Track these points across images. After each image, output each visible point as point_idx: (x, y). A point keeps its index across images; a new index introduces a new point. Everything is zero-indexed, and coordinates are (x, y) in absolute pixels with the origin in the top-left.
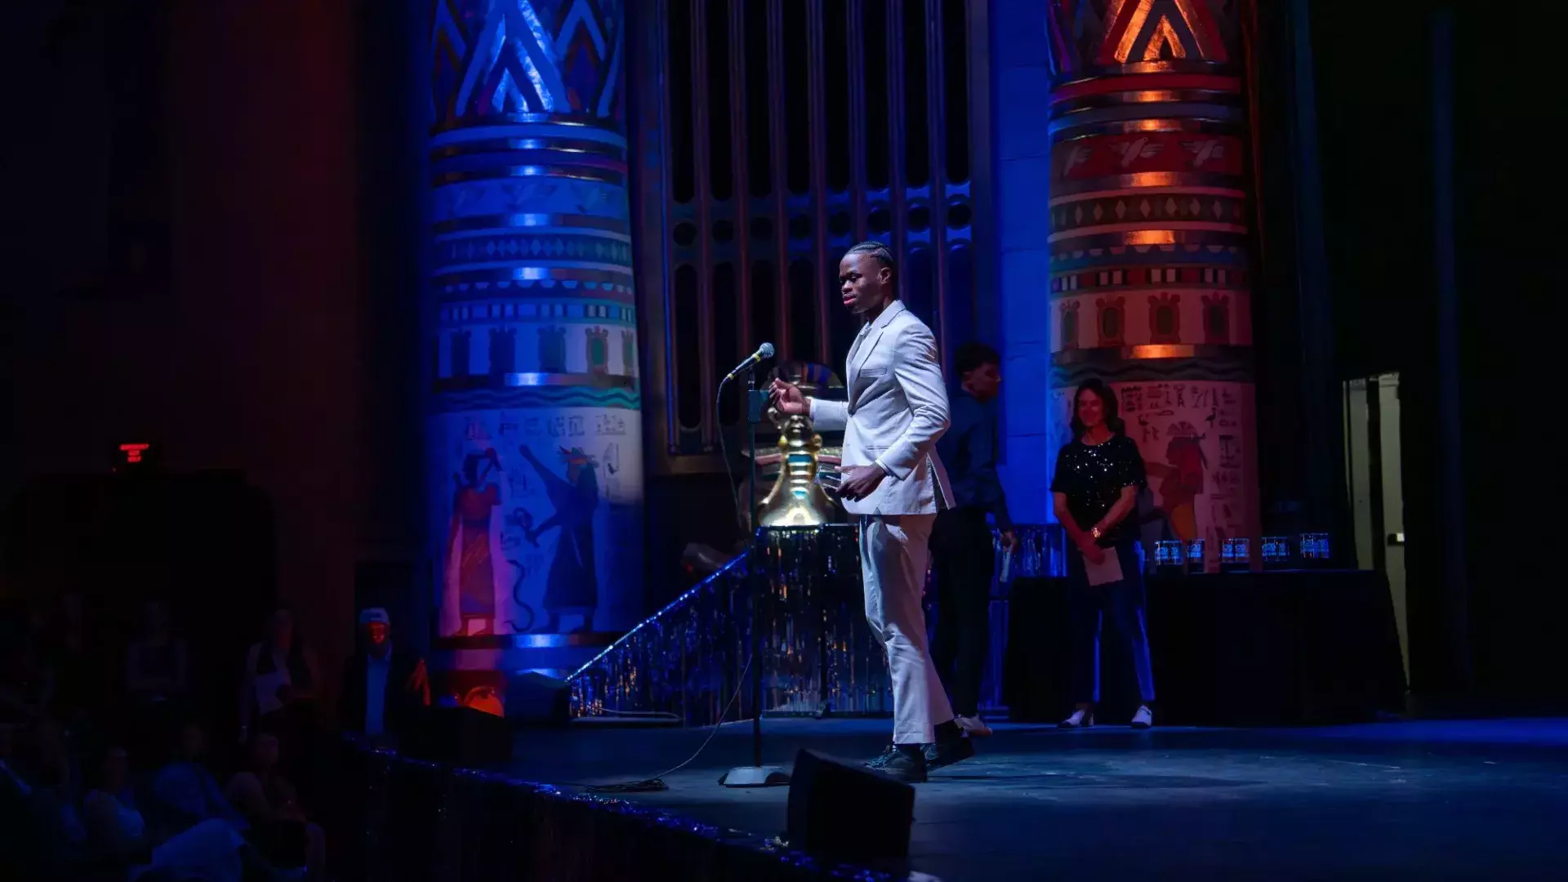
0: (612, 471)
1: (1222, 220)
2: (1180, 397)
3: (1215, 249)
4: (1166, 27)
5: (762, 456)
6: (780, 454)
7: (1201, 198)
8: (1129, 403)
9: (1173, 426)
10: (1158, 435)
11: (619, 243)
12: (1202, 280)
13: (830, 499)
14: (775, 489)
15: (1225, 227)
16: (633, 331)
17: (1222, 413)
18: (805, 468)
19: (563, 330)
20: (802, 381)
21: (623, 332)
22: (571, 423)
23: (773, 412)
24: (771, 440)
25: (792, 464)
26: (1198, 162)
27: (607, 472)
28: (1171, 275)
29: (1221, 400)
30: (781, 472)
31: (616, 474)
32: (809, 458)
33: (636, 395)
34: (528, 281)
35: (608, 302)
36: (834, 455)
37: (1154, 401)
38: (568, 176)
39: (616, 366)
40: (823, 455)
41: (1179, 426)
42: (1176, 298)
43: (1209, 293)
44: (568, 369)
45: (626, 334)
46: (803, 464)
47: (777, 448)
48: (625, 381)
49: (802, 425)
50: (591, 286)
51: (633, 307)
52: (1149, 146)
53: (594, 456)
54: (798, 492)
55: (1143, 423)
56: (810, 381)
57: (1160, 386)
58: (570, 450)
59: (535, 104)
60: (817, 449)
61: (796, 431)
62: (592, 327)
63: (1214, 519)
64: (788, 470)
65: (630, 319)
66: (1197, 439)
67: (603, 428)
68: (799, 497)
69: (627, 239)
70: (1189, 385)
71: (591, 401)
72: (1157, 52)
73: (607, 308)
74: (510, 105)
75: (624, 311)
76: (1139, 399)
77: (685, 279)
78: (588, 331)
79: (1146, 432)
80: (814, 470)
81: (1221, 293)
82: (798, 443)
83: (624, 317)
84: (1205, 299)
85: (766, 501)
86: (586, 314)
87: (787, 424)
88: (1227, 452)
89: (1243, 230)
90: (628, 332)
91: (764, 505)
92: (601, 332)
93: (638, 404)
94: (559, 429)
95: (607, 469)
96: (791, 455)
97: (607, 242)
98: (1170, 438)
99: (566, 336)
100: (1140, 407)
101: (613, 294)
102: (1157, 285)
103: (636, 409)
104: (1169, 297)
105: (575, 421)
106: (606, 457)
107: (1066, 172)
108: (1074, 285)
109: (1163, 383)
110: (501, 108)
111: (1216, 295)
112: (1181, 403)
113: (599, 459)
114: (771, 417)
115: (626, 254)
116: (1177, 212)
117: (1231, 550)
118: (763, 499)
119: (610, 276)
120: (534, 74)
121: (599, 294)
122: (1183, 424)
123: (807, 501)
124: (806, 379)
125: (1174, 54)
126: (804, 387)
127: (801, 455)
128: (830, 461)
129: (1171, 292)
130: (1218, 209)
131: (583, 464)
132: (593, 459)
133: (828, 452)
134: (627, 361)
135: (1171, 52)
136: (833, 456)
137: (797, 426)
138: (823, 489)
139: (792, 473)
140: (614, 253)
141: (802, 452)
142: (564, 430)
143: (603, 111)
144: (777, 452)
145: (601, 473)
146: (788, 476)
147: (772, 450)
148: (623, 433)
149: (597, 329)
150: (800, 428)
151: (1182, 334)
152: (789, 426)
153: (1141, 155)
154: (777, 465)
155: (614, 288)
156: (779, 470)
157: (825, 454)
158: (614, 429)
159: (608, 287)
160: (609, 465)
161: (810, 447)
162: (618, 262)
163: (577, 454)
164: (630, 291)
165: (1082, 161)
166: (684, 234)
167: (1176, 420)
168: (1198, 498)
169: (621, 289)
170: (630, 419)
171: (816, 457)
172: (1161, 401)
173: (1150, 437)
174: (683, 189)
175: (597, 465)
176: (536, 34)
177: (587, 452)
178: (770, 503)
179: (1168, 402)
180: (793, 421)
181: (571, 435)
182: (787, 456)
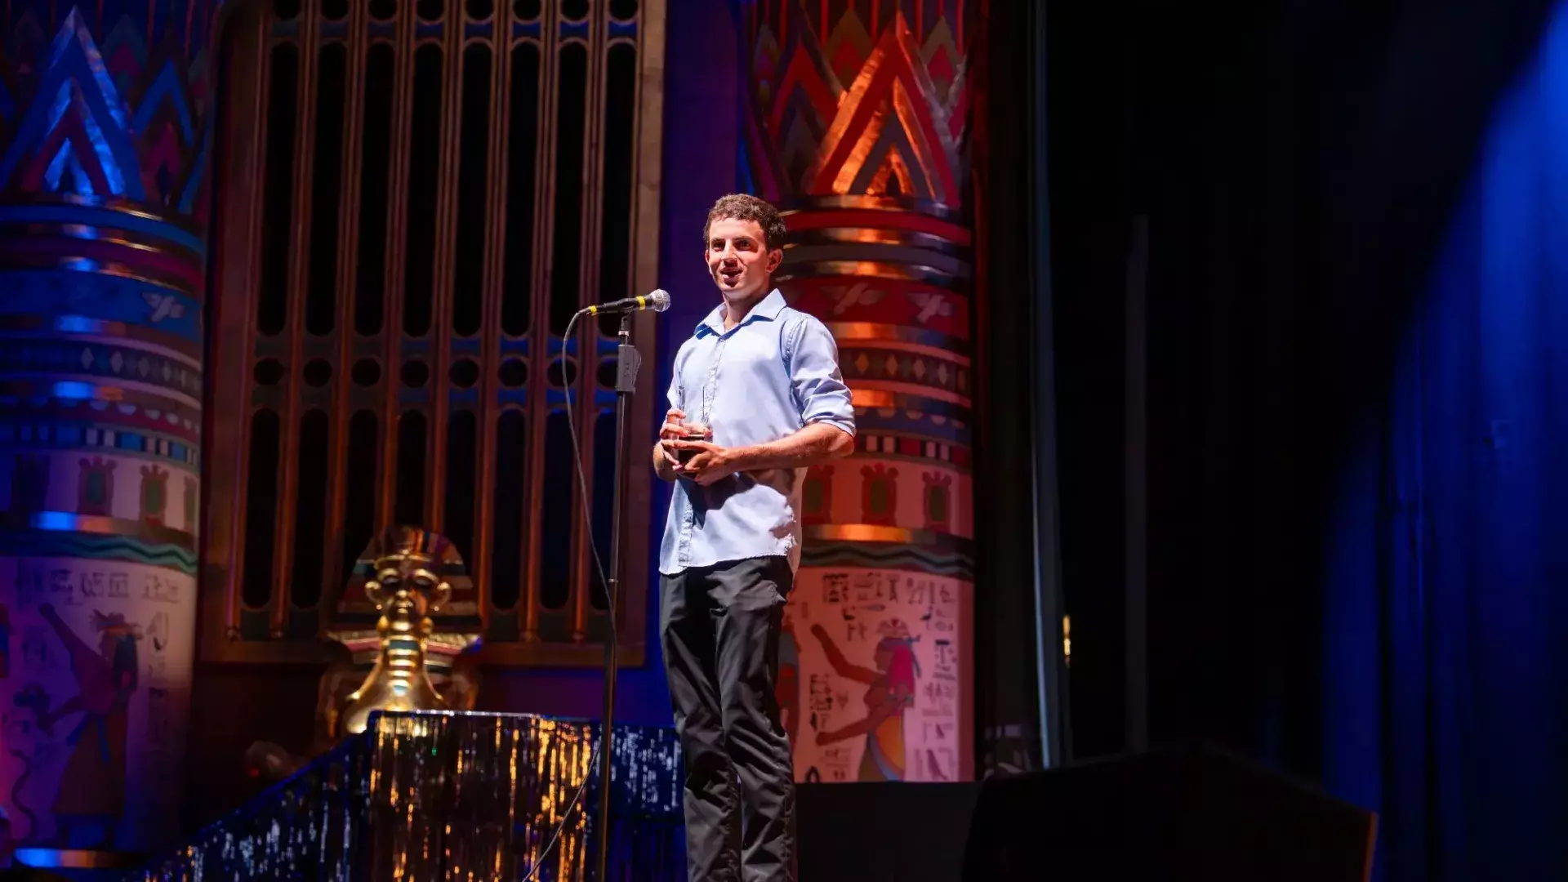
0: (158, 647)
1: (946, 387)
2: (893, 590)
3: (939, 420)
4: (895, 159)
5: (353, 640)
6: (377, 639)
7: (927, 359)
8: (833, 592)
9: (884, 624)
10: (866, 634)
11: (191, 370)
12: (923, 453)
13: (439, 697)
14: (369, 681)
15: (950, 397)
16: (197, 480)
17: (939, 613)
18: (409, 657)
19: (112, 465)
20: (414, 551)
21: (186, 479)
22: (111, 582)
23: (372, 589)
24: (368, 621)
25: (393, 652)
26: (924, 317)
27: (153, 649)
28: (889, 445)
29: (938, 597)
30: (378, 661)
31: (162, 653)
32: (415, 645)
33: (192, 558)
34: (73, 400)
35: (176, 439)
36: (447, 643)
37: (863, 591)
39: (175, 516)
40: (434, 644)
41: (890, 624)
42: (893, 472)
43: (931, 470)
44: (115, 513)
45: (188, 481)
46: (408, 652)
47: (375, 632)
48: (182, 538)
49: (411, 604)
50: (154, 414)
51: (198, 448)
52: (870, 292)
53: (136, 625)
54: (397, 686)
55: (847, 618)
56: (424, 551)
57: (871, 574)
58: (108, 615)
59: (100, 184)
60: (425, 635)
61: (402, 610)
62: (150, 465)
63: (925, 737)
64: (387, 659)
65: (196, 463)
66: (910, 640)
67: (152, 593)
68: (400, 693)
69: (198, 365)
70: (904, 576)
71: (143, 558)
72: (884, 185)
73: (170, 445)
74: (68, 182)
75: (189, 452)
76: (845, 589)
77: (264, 429)
78: (144, 470)
79: (851, 628)
80: (419, 659)
81: (943, 472)
82: (403, 626)
83: (189, 460)
84: (925, 476)
85: (356, 695)
86: (144, 448)
87: (390, 602)
88: (943, 661)
89: (967, 403)
90: (191, 479)
91: (353, 701)
92: (160, 472)
93: (194, 569)
94: (96, 589)
95: (153, 644)
96: (393, 642)
97: (174, 364)
98: (880, 638)
99: (115, 472)
100: (846, 597)
101: (178, 430)
102: (872, 455)
103: (192, 575)
104: (886, 470)
105: (116, 579)
106: (152, 628)
109: (874, 571)
110: (56, 185)
111: (937, 474)
112: (894, 596)
113: (142, 630)
114: (368, 594)
115: (197, 385)
116: (898, 372)
118: (352, 692)
119: (177, 407)
120: (102, 148)
121: (161, 425)
122: (895, 622)
123: (408, 699)
124: (419, 547)
125: (903, 190)
126: (417, 558)
127: (405, 641)
128: (442, 651)
129: (888, 464)
130: (943, 374)
131: (122, 633)
132: (135, 629)
133: (439, 640)
134: (188, 515)
135: (899, 189)
136: (445, 645)
137: (404, 604)
138: (430, 684)
139: (392, 663)
140: (183, 378)
141: (407, 638)
142: (102, 589)
143: (185, 208)
144: (375, 636)
145: (144, 648)
146: (387, 666)
147: (369, 633)
148: (175, 602)
149: (155, 468)
150: (408, 608)
151: (899, 515)
152: (392, 605)
153: (861, 301)
154: (373, 653)
155: (181, 423)
156: (375, 658)
157: (436, 641)
158: (164, 594)
159: (173, 419)
160: (155, 639)
161: (417, 631)
162: (187, 391)
163: (116, 621)
164: (198, 430)
166: (268, 372)
167: (887, 615)
168: (908, 713)
169: (188, 424)
170: (182, 585)
171: (424, 646)
172: (871, 592)
173: (855, 634)
174: (271, 316)
175: (140, 637)
176: (109, 102)
177: (128, 620)
178: (362, 698)
179: (879, 595)
180: (399, 599)
181: (111, 595)
182: (386, 643)
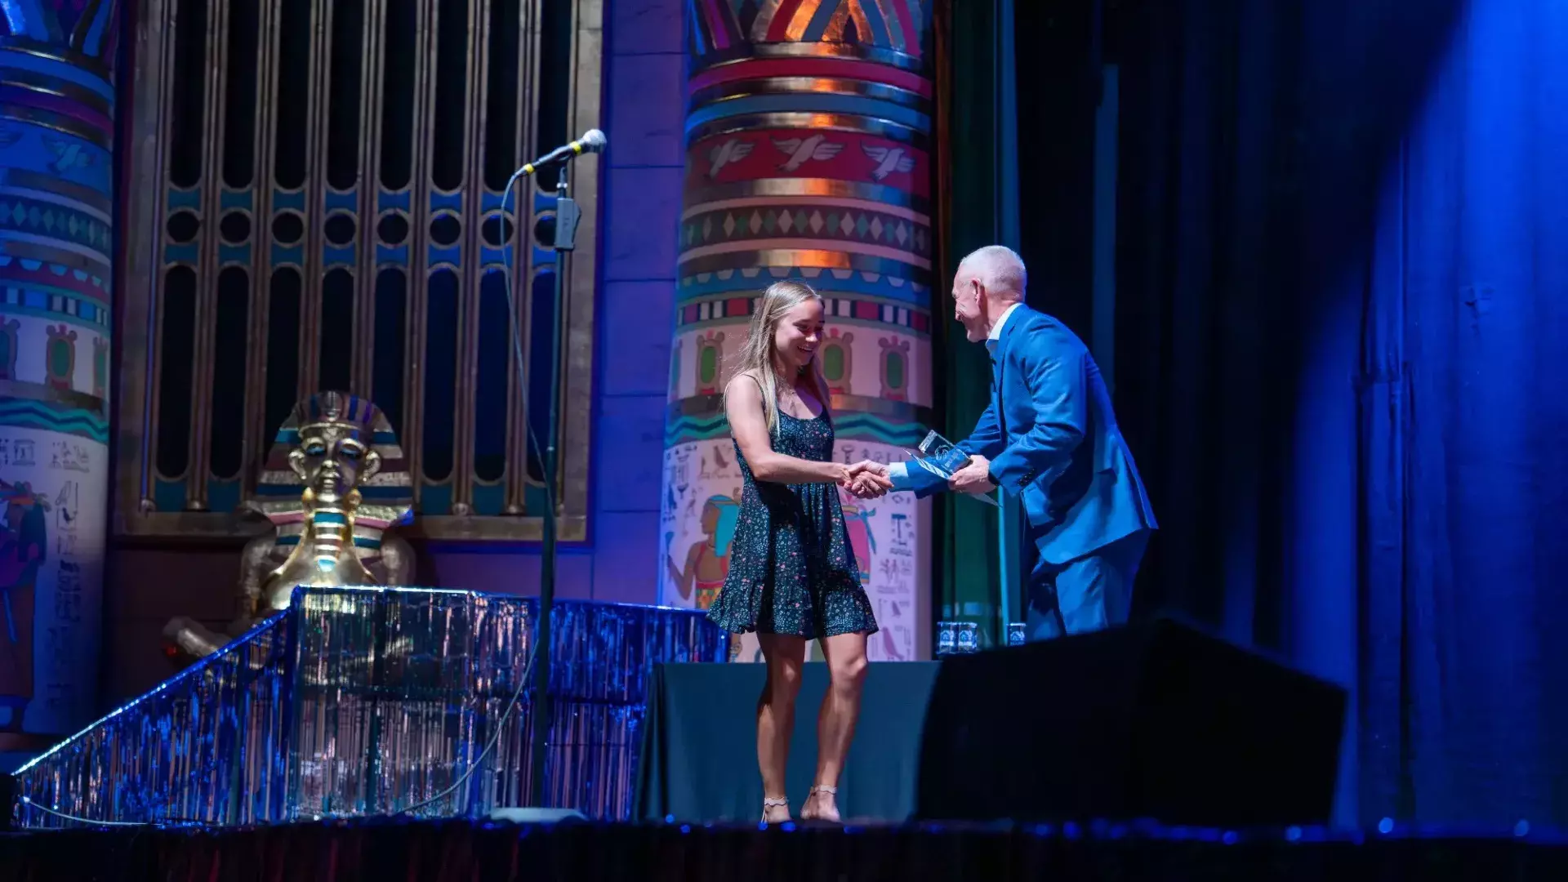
0: (67, 518)
1: (905, 248)
3: (898, 282)
5: (278, 512)
6: (302, 511)
7: (884, 218)
11: (100, 223)
12: (881, 317)
13: (368, 572)
14: (294, 556)
15: (909, 258)
16: (107, 342)
18: (337, 531)
20: (340, 419)
21: (95, 340)
22: (16, 448)
23: (296, 457)
24: (291, 493)
25: (318, 525)
26: (881, 172)
27: (62, 520)
28: (844, 308)
30: (303, 534)
31: (72, 524)
32: (343, 518)
33: (105, 424)
35: (79, 296)
36: (377, 516)
38: (39, 123)
39: (84, 379)
40: (362, 516)
41: (844, 497)
42: (849, 337)
43: (888, 335)
44: (19, 377)
45: (98, 342)
46: (335, 525)
47: (301, 503)
48: (93, 403)
49: (337, 475)
50: (60, 271)
51: (108, 308)
52: (824, 146)
53: (44, 495)
54: (323, 561)
56: (351, 418)
58: (12, 484)
60: (354, 508)
61: (328, 481)
62: (56, 325)
64: (312, 533)
65: (105, 323)
66: (866, 514)
67: (60, 460)
68: (326, 568)
69: (108, 219)
70: (860, 445)
71: (51, 424)
72: (840, 32)
73: (78, 303)
75: (99, 311)
77: (180, 283)
78: (50, 330)
80: (346, 532)
81: (902, 338)
82: (329, 498)
83: (99, 320)
84: (882, 342)
85: (280, 571)
86: (50, 307)
87: (315, 472)
88: (899, 536)
89: (926, 264)
90: (101, 339)
91: (276, 576)
92: (67, 333)
93: (106, 437)
95: (61, 514)
96: (318, 513)
97: (84, 218)
99: (19, 332)
101: (87, 287)
103: (103, 442)
104: (840, 336)
105: (21, 445)
106: (62, 499)
107: (714, 171)
108: (718, 313)
111: (895, 339)
113: (51, 500)
114: (292, 464)
115: (106, 239)
116: (854, 231)
117: (952, 637)
118: (276, 566)
119: (85, 263)
121: (67, 282)
123: (335, 574)
124: (346, 415)
125: (860, 38)
126: (343, 425)
127: (332, 514)
128: (372, 523)
129: (843, 330)
130: (902, 233)
131: (27, 504)
132: (44, 499)
133: (368, 512)
134: (98, 377)
135: (856, 37)
136: (374, 518)
137: (330, 475)
138: (358, 558)
139: (318, 537)
140: (91, 232)
141: (334, 510)
142: (6, 456)
143: (91, 48)
144: (299, 508)
145: (51, 519)
146: (312, 540)
147: (292, 505)
148: (86, 471)
149: (63, 328)
150: (334, 479)
151: (853, 382)
152: (318, 475)
153: (815, 157)
154: (297, 525)
155: (89, 280)
156: (300, 531)
157: (365, 514)
158: (73, 462)
159: (80, 276)
160: (64, 510)
161: (344, 503)
162: (96, 246)
163: (22, 490)
164: (107, 288)
165: (735, 159)
166: (182, 227)
169: (97, 281)
170: (95, 452)
171: (352, 519)
174: (185, 167)
175: (47, 508)
177: (36, 490)
178: (285, 572)
180: (324, 468)
181: (16, 463)
182: (312, 515)
